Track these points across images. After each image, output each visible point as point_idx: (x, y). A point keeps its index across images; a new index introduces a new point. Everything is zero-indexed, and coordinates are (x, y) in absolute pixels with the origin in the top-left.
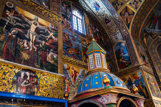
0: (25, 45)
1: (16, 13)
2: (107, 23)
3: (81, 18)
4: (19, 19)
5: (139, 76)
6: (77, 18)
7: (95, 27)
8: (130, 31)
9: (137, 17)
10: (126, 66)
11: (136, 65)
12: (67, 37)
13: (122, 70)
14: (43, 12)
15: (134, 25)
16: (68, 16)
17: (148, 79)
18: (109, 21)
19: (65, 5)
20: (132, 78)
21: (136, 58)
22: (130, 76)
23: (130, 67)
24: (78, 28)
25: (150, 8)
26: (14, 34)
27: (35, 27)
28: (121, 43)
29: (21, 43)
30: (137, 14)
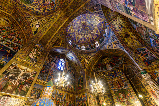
0: (13, 82)
1: (16, 67)
2: (76, 66)
3: (64, 62)
4: (16, 70)
5: (86, 95)
6: (62, 62)
7: (71, 67)
8: (85, 71)
9: (89, 64)
10: (81, 89)
11: (85, 89)
12: (52, 72)
13: (80, 91)
14: (32, 65)
15: (88, 68)
16: (56, 62)
17: (90, 98)
18: (77, 65)
19: (56, 57)
20: (82, 96)
21: (86, 85)
22: (82, 95)
23: (83, 89)
24: (61, 68)
25: (96, 61)
26: (9, 77)
27: (24, 73)
28: (81, 76)
29: (11, 81)
30: (89, 63)
